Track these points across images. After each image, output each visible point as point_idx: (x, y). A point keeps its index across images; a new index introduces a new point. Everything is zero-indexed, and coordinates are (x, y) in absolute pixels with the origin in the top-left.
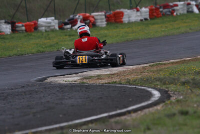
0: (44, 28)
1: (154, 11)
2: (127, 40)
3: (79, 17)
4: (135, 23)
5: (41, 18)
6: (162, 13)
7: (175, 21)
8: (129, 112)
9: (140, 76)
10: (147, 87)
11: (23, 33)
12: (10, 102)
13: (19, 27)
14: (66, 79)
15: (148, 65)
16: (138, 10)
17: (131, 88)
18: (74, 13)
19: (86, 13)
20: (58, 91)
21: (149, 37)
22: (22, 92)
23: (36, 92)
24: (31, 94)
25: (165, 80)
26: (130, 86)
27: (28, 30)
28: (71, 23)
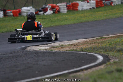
0: (25, 14)
1: (99, 2)
2: (81, 22)
3: (49, 6)
4: (86, 10)
5: (23, 7)
6: (104, 4)
7: (113, 9)
8: (82, 70)
9: (89, 46)
10: (94, 53)
11: (11, 17)
12: (3, 63)
13: (9, 13)
14: (40, 48)
15: (95, 38)
16: (88, 2)
17: (83, 54)
18: (45, 4)
19: (53, 3)
20: (35, 56)
21: (96, 20)
22: (11, 56)
23: (20, 56)
24: (16, 58)
25: (106, 48)
26: (83, 53)
27: (14, 15)
28: (43, 10)
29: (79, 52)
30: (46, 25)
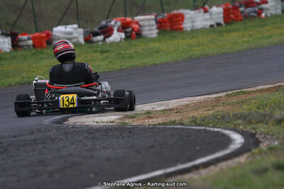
1: (231, 11)
2: (191, 58)
3: (115, 23)
4: (202, 30)
5: (56, 27)
6: (243, 14)
7: (264, 26)
8: (196, 168)
9: (211, 112)
10: (223, 128)
11: (30, 49)
12: (13, 156)
13: (24, 41)
14: (97, 119)
15: (224, 94)
16: (206, 11)
17: (198, 130)
18: (108, 18)
19: (125, 16)
20: (86, 137)
21: (225, 51)
22: (31, 140)
23: (53, 140)
24: (43, 143)
25: (250, 117)
26: (197, 128)
27: (37, 45)
28: (103, 33)
29: (189, 127)
30: (109, 66)
